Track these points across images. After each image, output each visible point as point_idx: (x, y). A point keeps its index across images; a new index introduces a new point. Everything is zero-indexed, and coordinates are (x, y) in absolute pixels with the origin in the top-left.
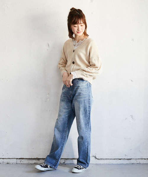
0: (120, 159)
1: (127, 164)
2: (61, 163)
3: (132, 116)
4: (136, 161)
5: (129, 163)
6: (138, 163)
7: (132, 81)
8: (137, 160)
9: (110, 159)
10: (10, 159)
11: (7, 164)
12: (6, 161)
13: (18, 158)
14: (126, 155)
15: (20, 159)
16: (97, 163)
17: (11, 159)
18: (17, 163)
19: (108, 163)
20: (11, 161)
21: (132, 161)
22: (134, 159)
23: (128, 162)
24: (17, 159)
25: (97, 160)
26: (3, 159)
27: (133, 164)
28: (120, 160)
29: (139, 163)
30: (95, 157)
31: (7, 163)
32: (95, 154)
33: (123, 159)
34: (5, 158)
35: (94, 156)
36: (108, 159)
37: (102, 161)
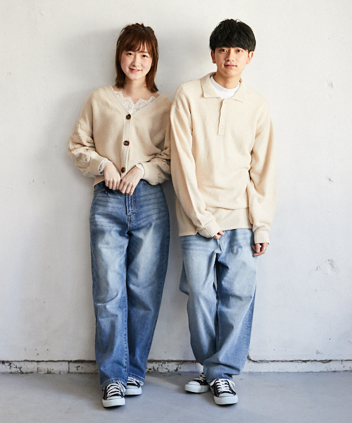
0: (305, 361)
1: (321, 372)
2: (169, 371)
3: (331, 263)
4: (342, 366)
5: (325, 370)
6: (346, 371)
7: (330, 180)
8: (344, 363)
9: (283, 361)
10: (53, 363)
11: (48, 373)
12: (44, 367)
13: (71, 361)
14: (318, 353)
15: (76, 362)
16: (252, 371)
17: (56, 363)
18: (69, 372)
19: (276, 370)
20: (55, 368)
21: (332, 366)
22: (337, 360)
23: (323, 367)
24: (69, 362)
25: (251, 363)
26: (38, 361)
27: (335, 371)
28: (304, 363)
29: (349, 369)
31: (46, 372)
33: (312, 361)
34: (43, 361)
36: (278, 361)
37: (264, 365)
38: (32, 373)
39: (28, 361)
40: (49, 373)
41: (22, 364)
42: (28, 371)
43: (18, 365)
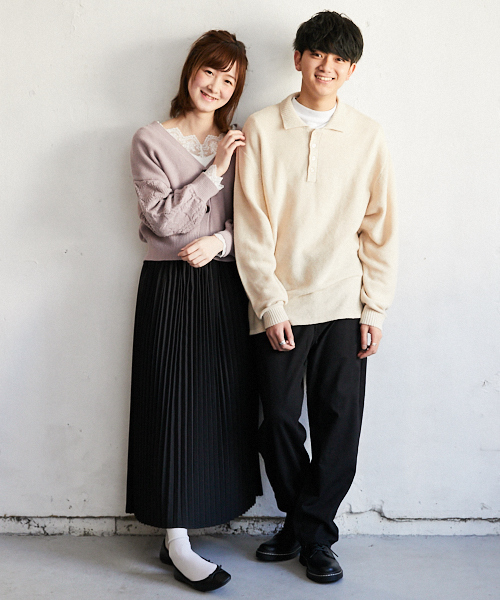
0: (465, 520)
1: (488, 535)
2: (263, 534)
5: (494, 533)
9: (431, 520)
10: (92, 521)
12: (78, 525)
14: (484, 507)
16: (386, 533)
17: (97, 520)
18: (116, 533)
19: (422, 533)
20: (95, 527)
23: (491, 528)
24: (116, 518)
25: (385, 522)
26: (70, 518)
28: (463, 523)
30: (381, 514)
31: (82, 533)
32: (381, 503)
33: (475, 519)
34: (77, 517)
35: (378, 508)
36: (425, 519)
37: (404, 524)
38: (61, 534)
39: (56, 517)
40: (86, 534)
41: (46, 522)
42: (56, 532)
43: (41, 523)
